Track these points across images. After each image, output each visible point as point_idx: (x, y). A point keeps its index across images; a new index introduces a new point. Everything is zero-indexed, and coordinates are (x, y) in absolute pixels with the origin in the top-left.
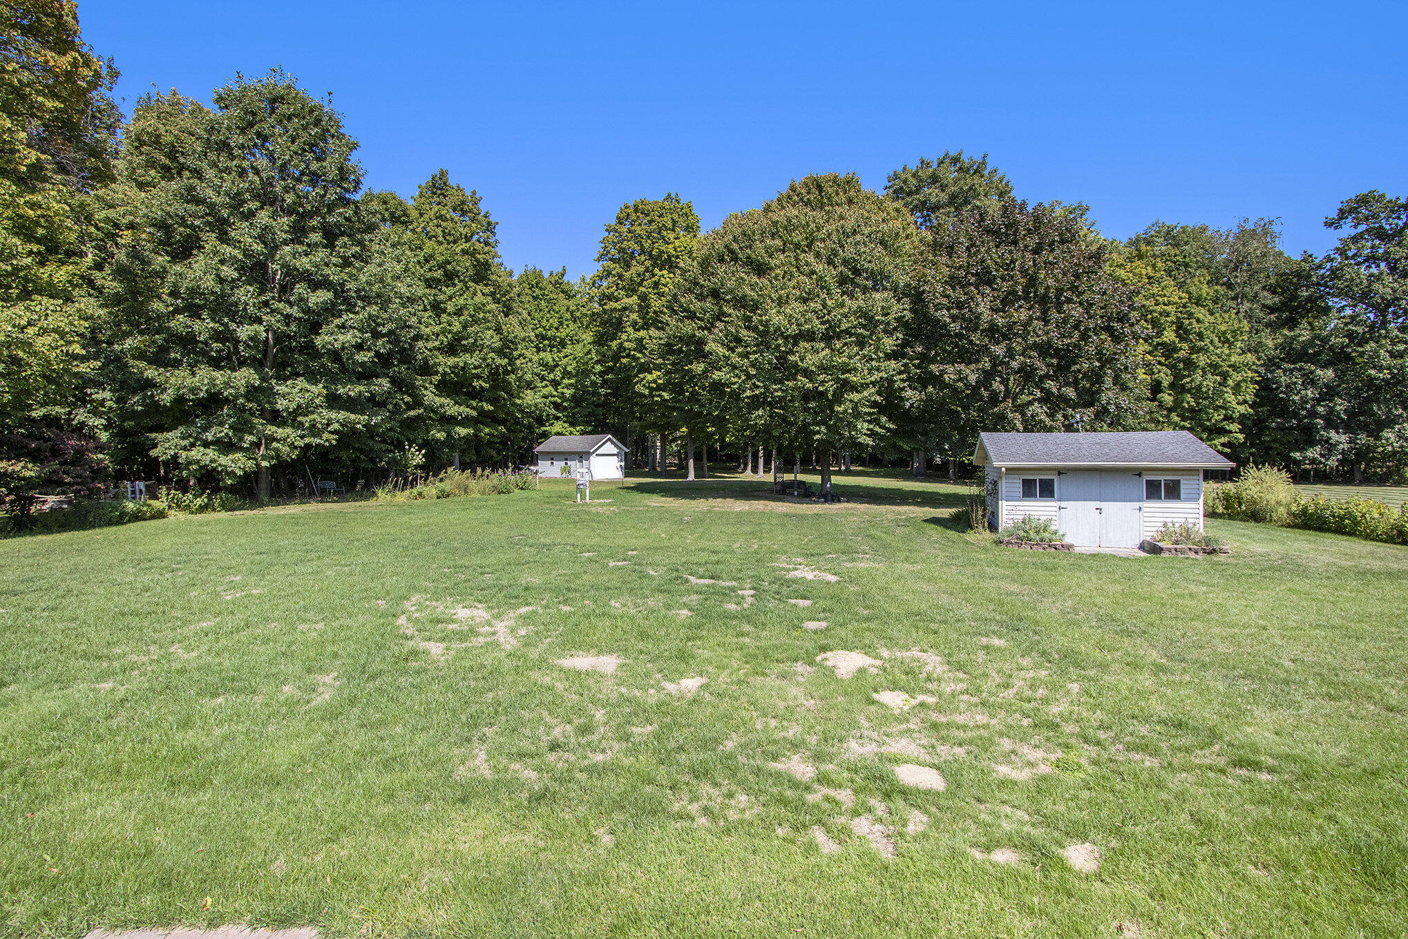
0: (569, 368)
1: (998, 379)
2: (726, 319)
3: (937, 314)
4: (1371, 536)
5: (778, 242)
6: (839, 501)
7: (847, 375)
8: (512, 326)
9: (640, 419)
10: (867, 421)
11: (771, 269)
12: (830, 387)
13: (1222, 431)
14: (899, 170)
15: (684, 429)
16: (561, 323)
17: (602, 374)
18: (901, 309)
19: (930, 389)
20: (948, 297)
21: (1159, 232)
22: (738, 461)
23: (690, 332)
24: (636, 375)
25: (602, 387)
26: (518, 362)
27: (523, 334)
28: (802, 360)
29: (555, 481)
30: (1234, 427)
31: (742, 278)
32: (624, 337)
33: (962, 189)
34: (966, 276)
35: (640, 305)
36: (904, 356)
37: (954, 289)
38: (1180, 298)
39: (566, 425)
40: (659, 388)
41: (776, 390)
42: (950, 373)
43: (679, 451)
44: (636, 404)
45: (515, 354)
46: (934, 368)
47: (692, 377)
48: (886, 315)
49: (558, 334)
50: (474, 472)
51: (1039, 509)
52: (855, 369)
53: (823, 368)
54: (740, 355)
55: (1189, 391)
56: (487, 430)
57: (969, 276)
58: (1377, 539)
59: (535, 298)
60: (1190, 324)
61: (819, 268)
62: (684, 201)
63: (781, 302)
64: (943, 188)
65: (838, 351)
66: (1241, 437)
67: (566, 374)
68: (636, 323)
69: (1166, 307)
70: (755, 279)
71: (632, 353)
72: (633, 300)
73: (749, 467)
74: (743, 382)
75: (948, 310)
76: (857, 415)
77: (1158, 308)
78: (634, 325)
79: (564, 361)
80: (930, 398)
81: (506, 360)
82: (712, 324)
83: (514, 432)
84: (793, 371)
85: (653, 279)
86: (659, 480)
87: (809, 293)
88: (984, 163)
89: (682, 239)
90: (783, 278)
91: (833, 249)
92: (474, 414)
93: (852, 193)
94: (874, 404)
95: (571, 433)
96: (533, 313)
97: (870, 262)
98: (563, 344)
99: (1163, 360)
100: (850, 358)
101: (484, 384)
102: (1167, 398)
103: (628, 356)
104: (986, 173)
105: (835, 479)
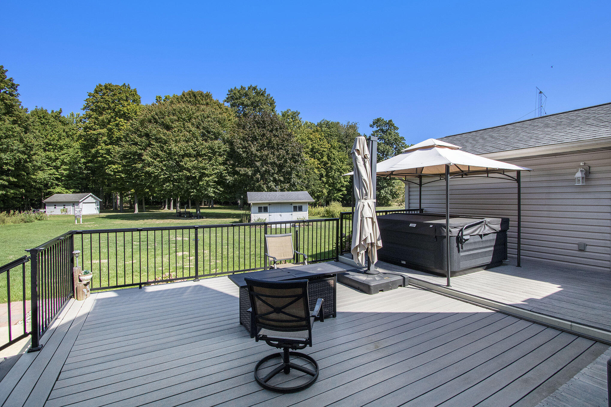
0: (65, 160)
1: (259, 173)
2: (153, 146)
3: (238, 150)
5: (175, 117)
6: (203, 218)
7: (204, 171)
8: (29, 138)
9: (108, 186)
10: (213, 188)
11: (172, 128)
12: (197, 175)
13: (341, 191)
14: (233, 88)
15: (132, 190)
16: (60, 138)
17: (85, 163)
18: (225, 147)
19: (236, 176)
20: (242, 144)
21: (324, 123)
22: (161, 205)
23: (135, 150)
24: (107, 165)
25: (85, 169)
26: (34, 157)
27: (36, 143)
28: (185, 165)
29: (58, 216)
30: (344, 189)
31: (159, 130)
32: (99, 147)
33: (256, 100)
34: (248, 138)
35: (108, 133)
36: (226, 164)
37: (244, 142)
38: (329, 146)
39: (64, 189)
40: (119, 172)
41: (175, 176)
42: (242, 171)
43: (130, 200)
44: (106, 178)
45: (32, 152)
46: (237, 169)
47: (136, 169)
48: (219, 149)
49: (59, 143)
50: (8, 212)
51: (263, 216)
52: (208, 169)
53: (194, 167)
54: (158, 161)
55: (331, 177)
56: (12, 191)
57: (249, 138)
59: (42, 124)
60: (331, 155)
61: (193, 129)
62: (132, 88)
63: (176, 141)
64: (249, 99)
65: (200, 161)
66: (346, 192)
67: (63, 163)
68: (106, 141)
69: (324, 149)
70: (165, 131)
71: (104, 155)
72: (104, 131)
73: (167, 206)
74: (160, 172)
75: (242, 149)
76: (209, 186)
77: (322, 149)
78: (105, 142)
79: (62, 157)
80: (236, 179)
81: (26, 156)
82: (146, 148)
83: (29, 192)
84: (182, 169)
85: (116, 122)
86: (119, 214)
87: (189, 139)
88: (265, 92)
89: (131, 105)
90: (178, 132)
91: (199, 123)
92: (6, 183)
93: (208, 101)
94: (215, 182)
95: (67, 192)
96: (41, 131)
97: (214, 129)
98: (61, 148)
99: (323, 167)
100: (205, 164)
101: (10, 168)
102: (324, 179)
103: (101, 156)
104: (266, 95)
105: (202, 211)
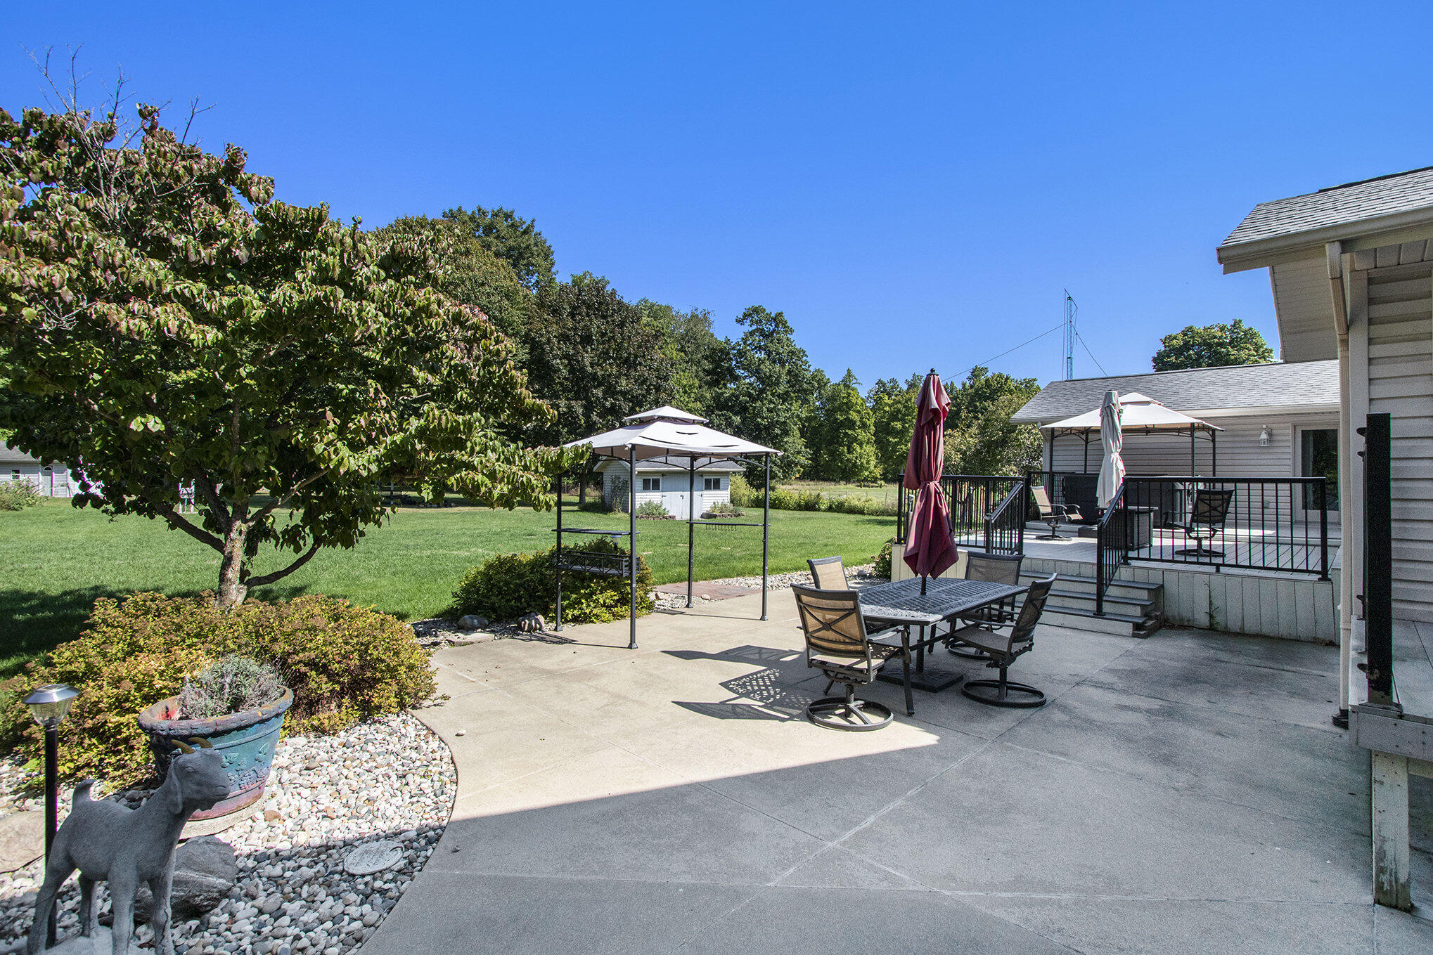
4: (787, 508)
14: (455, 209)
21: (645, 306)
51: (654, 497)
58: (790, 509)
64: (501, 239)
88: (532, 226)
104: (533, 234)
